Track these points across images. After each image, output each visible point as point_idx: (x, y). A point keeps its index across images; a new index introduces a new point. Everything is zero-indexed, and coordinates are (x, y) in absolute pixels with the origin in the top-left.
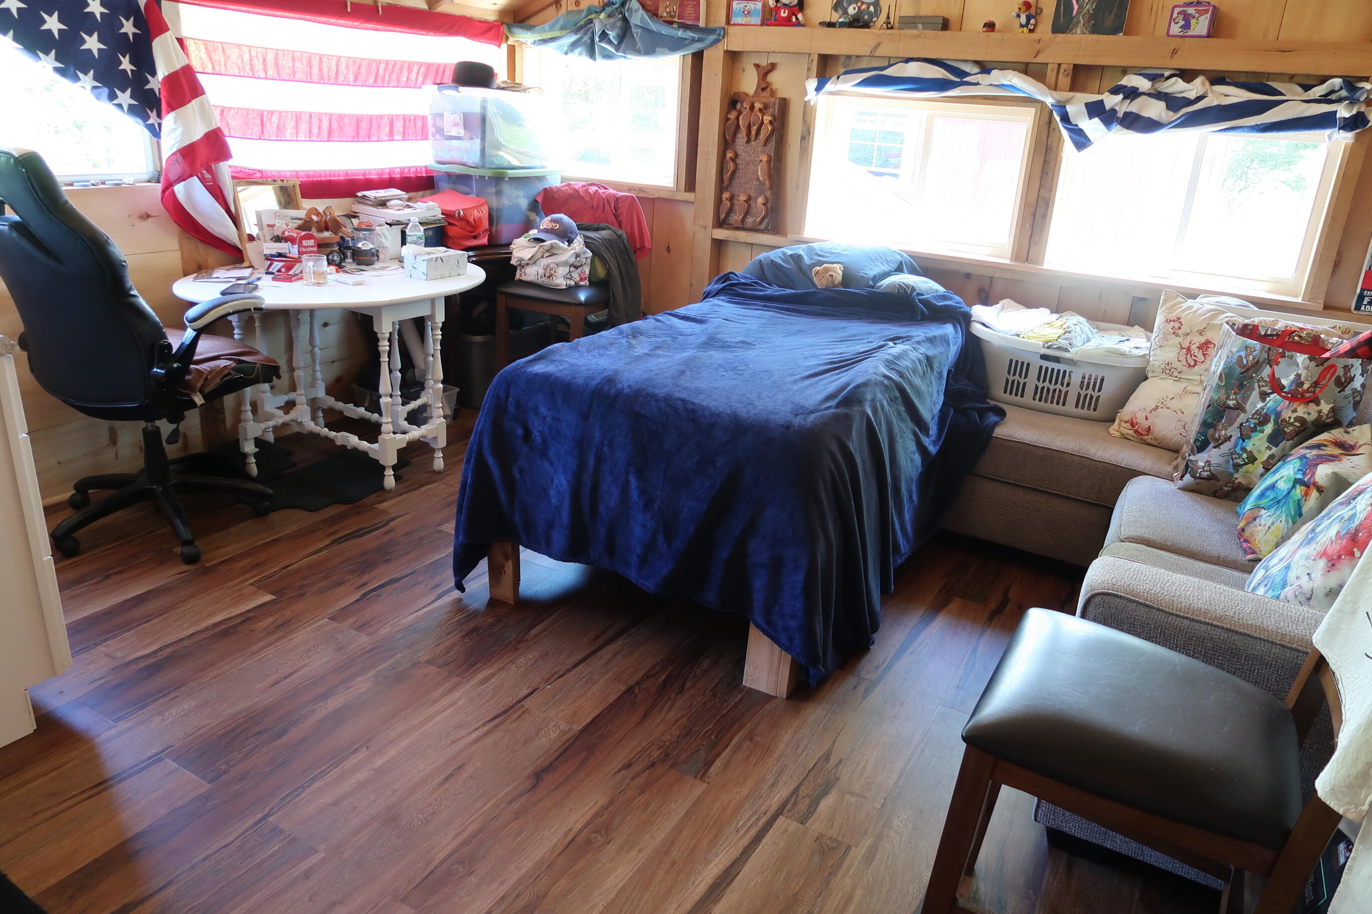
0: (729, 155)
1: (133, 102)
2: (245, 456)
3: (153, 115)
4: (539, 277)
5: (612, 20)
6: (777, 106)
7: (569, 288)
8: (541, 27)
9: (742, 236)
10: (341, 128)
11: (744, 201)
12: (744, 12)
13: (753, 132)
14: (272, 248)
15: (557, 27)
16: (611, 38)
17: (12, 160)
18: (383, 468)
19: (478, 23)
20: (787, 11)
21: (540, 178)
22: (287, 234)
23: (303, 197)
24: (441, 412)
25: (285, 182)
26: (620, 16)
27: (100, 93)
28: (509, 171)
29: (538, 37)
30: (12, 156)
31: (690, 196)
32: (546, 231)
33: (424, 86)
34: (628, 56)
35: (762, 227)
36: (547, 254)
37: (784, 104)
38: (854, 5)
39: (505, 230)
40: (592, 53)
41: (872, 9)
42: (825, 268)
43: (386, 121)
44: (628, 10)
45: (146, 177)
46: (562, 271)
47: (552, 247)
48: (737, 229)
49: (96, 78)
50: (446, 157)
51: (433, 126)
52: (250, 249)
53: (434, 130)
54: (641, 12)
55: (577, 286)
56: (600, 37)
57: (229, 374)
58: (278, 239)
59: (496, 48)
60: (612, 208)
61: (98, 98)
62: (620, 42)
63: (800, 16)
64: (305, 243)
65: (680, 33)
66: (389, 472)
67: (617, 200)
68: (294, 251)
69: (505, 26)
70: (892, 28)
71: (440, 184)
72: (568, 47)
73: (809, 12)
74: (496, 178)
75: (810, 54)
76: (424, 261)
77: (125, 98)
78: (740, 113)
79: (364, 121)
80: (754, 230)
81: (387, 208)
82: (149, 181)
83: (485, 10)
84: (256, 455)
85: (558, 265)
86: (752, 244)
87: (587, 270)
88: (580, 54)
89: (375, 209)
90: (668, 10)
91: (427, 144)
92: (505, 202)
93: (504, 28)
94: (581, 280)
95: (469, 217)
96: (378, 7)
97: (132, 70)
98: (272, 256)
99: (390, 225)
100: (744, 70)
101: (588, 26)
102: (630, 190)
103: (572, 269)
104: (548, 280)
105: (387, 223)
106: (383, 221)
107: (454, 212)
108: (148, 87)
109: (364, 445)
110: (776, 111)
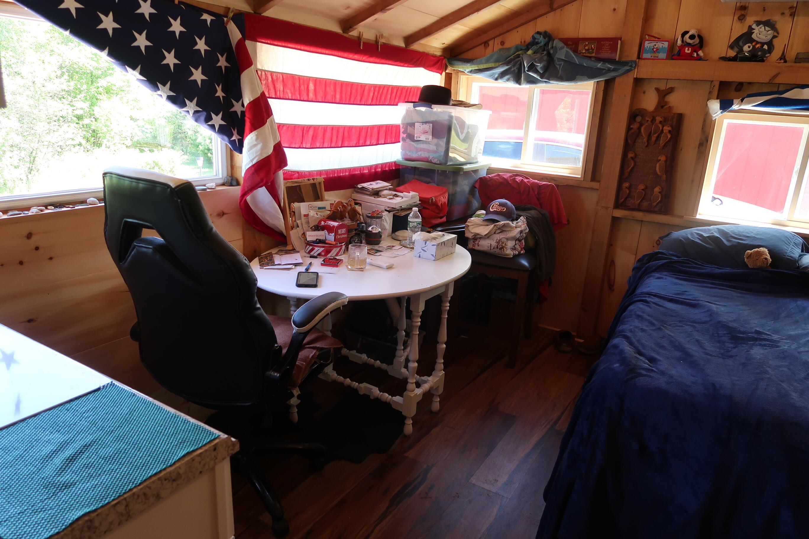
0: (630, 155)
1: (223, 123)
2: (290, 407)
3: (235, 132)
4: (492, 248)
5: (538, 55)
6: (675, 120)
7: (515, 256)
8: (479, 60)
9: (639, 215)
10: (349, 137)
11: (643, 190)
12: (653, 49)
13: (653, 139)
14: (312, 236)
15: (492, 60)
16: (539, 69)
17: (169, 190)
18: (405, 418)
19: (432, 57)
20: (690, 49)
21: (476, 171)
22: (323, 223)
23: (327, 190)
24: (442, 366)
25: (315, 180)
26: (545, 52)
27: (199, 117)
28: (465, 167)
29: (476, 67)
30: (168, 186)
31: (595, 185)
32: (495, 213)
33: (399, 104)
34: (551, 82)
35: (657, 209)
36: (498, 231)
37: (680, 117)
38: (750, 44)
39: (457, 211)
40: (518, 81)
41: (766, 47)
42: (757, 252)
43: (376, 130)
44: (552, 47)
45: (221, 182)
46: (511, 244)
47: (504, 225)
48: (633, 210)
49: (198, 105)
50: (414, 155)
51: (404, 133)
52: (294, 236)
53: (405, 136)
54: (566, 49)
55: (519, 255)
56: (528, 68)
57: (315, 363)
58: (317, 228)
59: (439, 75)
60: (536, 193)
61: (196, 121)
62: (545, 72)
63: (701, 53)
64: (340, 231)
65: (599, 65)
66: (409, 422)
67: (540, 187)
68: (331, 238)
69: (446, 60)
70: (785, 62)
71: (406, 175)
72: (499, 75)
73: (706, 49)
74: (453, 172)
75: (712, 81)
76: (433, 245)
77: (217, 120)
78: (641, 125)
79: (363, 131)
80: (649, 210)
81: (380, 196)
82: (223, 185)
83: (435, 48)
84: (298, 406)
85: (508, 239)
86: (642, 221)
87: (523, 241)
88: (508, 80)
89: (372, 198)
90: (586, 48)
91: (398, 146)
92: (458, 189)
93: (445, 61)
94: (521, 250)
95: (438, 202)
96: (378, 46)
97: (223, 97)
98: (314, 242)
99: (389, 211)
100: (644, 93)
101: (517, 60)
102: (542, 179)
103: (517, 242)
104: (500, 251)
105: (386, 210)
106: (383, 208)
107: (429, 199)
108: (232, 110)
109: (386, 396)
110: (674, 123)
